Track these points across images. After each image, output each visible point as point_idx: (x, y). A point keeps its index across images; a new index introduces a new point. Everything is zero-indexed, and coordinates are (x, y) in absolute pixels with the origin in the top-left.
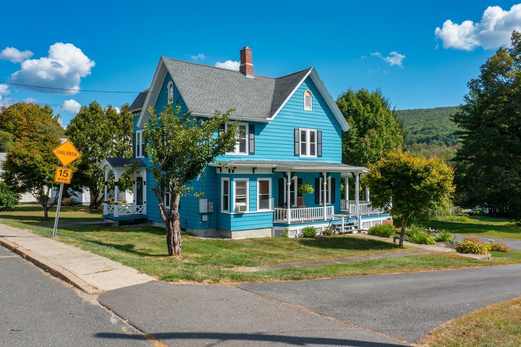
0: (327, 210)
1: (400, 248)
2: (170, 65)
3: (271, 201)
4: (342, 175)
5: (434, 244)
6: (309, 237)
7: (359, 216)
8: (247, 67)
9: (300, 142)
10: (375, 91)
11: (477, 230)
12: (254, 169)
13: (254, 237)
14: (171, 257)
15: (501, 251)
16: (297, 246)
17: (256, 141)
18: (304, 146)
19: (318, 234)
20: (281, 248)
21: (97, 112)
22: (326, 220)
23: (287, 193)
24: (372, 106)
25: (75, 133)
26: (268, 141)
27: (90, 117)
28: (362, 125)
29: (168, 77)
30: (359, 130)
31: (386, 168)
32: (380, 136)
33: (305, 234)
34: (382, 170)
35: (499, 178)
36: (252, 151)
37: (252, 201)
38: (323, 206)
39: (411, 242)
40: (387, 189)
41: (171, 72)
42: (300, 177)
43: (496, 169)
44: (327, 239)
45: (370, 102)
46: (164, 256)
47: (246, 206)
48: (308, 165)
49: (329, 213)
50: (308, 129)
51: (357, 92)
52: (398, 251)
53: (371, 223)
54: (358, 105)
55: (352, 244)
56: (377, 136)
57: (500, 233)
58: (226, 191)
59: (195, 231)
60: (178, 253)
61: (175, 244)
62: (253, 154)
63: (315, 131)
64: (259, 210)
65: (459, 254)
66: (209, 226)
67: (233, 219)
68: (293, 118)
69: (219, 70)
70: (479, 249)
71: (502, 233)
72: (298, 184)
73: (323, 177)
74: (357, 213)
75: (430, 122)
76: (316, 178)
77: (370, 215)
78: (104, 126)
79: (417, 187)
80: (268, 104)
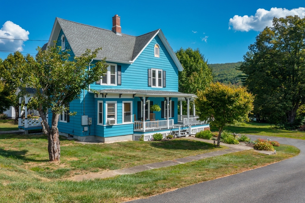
0: (169, 122)
1: (218, 147)
2: (62, 23)
3: (132, 116)
4: (179, 99)
5: (238, 144)
6: (157, 140)
7: (190, 126)
8: (117, 28)
9: (152, 78)
10: (196, 49)
11: (254, 131)
12: (120, 95)
13: (120, 141)
14: (51, 162)
15: (275, 146)
16: (150, 148)
17: (122, 76)
18: (154, 81)
19: (164, 138)
20: (138, 150)
21: (19, 58)
22: (168, 128)
23: (143, 111)
24: (195, 58)
25: (3, 71)
26: (131, 77)
27: (14, 61)
28: (189, 69)
29: (61, 32)
30: (187, 72)
31: (210, 94)
32: (199, 76)
33: (155, 138)
34: (207, 96)
35: (266, 101)
36: (119, 83)
37: (119, 117)
38: (167, 119)
39: (224, 143)
40: (210, 108)
41: (63, 28)
42: (152, 101)
43: (265, 96)
44: (170, 141)
45: (194, 56)
46: (46, 161)
47: (114, 121)
48: (157, 92)
49: (171, 123)
50: (157, 70)
51: (186, 50)
52: (217, 150)
53: (197, 129)
54: (186, 57)
55: (187, 145)
56: (198, 76)
57: (268, 133)
58: (101, 110)
59: (79, 138)
60: (57, 159)
61: (54, 152)
62: (120, 85)
63: (162, 70)
64: (124, 123)
65: (256, 151)
66: (89, 134)
67: (105, 130)
68: (147, 61)
69: (98, 29)
70: (268, 147)
71: (269, 133)
72: (150, 105)
73: (167, 100)
74: (189, 123)
75: (222, 71)
76: (162, 101)
77: (196, 124)
78: (24, 67)
79: (231, 107)
80: (131, 52)
